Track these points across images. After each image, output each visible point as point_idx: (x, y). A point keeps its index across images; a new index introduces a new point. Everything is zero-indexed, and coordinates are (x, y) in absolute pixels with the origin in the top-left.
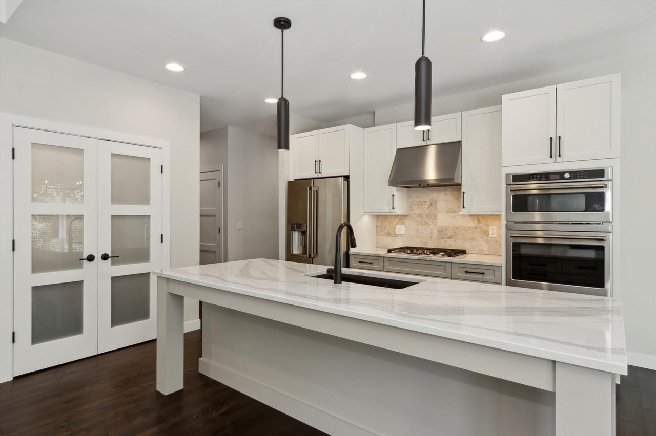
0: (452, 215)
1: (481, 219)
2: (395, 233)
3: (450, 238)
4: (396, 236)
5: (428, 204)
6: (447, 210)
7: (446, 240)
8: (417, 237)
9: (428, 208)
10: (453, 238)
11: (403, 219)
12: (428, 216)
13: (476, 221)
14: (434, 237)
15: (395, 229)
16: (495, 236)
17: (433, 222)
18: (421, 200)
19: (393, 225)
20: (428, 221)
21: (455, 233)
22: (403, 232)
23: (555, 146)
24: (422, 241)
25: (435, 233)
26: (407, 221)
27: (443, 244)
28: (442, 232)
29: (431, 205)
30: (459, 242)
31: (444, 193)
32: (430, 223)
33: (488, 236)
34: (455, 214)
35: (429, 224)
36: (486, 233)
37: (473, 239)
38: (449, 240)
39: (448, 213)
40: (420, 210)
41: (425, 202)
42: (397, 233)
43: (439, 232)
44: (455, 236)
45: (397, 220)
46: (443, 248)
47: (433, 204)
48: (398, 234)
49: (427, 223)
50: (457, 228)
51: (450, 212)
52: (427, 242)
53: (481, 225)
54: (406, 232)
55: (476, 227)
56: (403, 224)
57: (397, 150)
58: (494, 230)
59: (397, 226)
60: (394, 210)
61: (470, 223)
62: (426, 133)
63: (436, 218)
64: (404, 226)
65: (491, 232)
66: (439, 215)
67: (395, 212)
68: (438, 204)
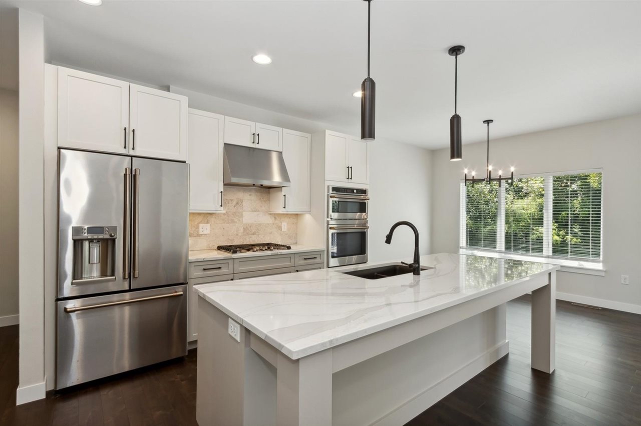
0: (255, 213)
1: (277, 217)
2: (198, 232)
3: (254, 234)
4: (199, 236)
5: (235, 203)
6: (251, 209)
7: (251, 236)
8: (224, 236)
9: (234, 207)
10: (257, 233)
11: (207, 217)
12: (235, 214)
13: (274, 219)
14: (240, 234)
15: (198, 228)
16: (286, 229)
17: (239, 220)
18: (227, 198)
19: (196, 223)
20: (234, 219)
21: (258, 229)
22: (208, 232)
23: (350, 169)
24: (228, 239)
25: (241, 230)
26: (212, 219)
27: (248, 240)
28: (247, 229)
29: (237, 203)
30: (261, 237)
31: (249, 193)
32: (236, 220)
33: (281, 230)
34: (258, 213)
35: (235, 222)
36: (280, 228)
37: (271, 233)
38: (253, 236)
39: (252, 211)
40: (227, 208)
41: (232, 200)
42: (201, 233)
43: (245, 229)
44: (258, 232)
45: (200, 218)
46: (248, 244)
47: (239, 203)
48: (203, 233)
49: (233, 221)
50: (260, 225)
51: (255, 211)
52: (233, 240)
53: (277, 221)
54: (211, 231)
55: (273, 224)
56: (208, 223)
57: (225, 144)
58: (285, 226)
59: (201, 225)
60: (222, 208)
61: (268, 220)
62: (256, 136)
63: (242, 216)
64: (209, 225)
65: (283, 227)
66: (244, 213)
67: (222, 210)
68: (244, 204)
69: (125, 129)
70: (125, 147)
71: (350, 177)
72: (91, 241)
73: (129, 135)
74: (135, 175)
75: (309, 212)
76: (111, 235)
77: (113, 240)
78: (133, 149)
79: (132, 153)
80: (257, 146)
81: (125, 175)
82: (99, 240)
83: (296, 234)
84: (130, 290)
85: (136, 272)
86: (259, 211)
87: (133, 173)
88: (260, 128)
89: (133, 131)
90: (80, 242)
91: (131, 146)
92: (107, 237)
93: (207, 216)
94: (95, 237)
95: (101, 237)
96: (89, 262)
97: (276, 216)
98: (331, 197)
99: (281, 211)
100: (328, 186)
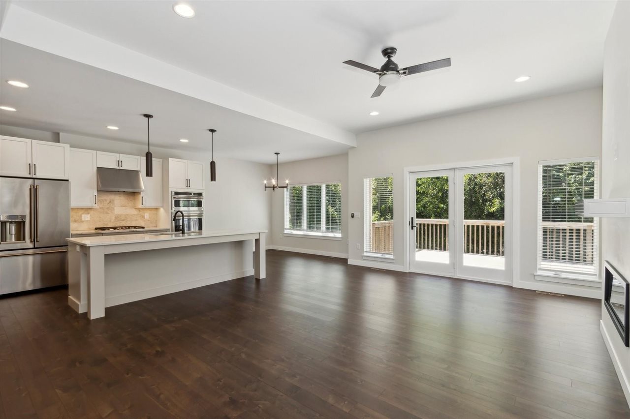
0: (124, 208)
2: (81, 219)
3: (123, 220)
4: (82, 222)
5: (108, 202)
6: (121, 205)
8: (100, 221)
9: (108, 204)
12: (108, 208)
13: (138, 211)
14: (112, 221)
15: (81, 217)
16: (148, 218)
17: (112, 212)
18: (103, 199)
19: (79, 214)
20: (108, 211)
21: (126, 218)
22: (88, 219)
23: (188, 181)
25: (113, 218)
26: (92, 212)
28: (117, 218)
29: (110, 202)
35: (108, 213)
36: (143, 217)
37: (136, 220)
38: (122, 222)
39: (121, 207)
40: (101, 205)
41: (106, 200)
42: (83, 220)
43: (116, 218)
45: (83, 211)
50: (127, 215)
51: (123, 206)
53: (141, 213)
54: (90, 219)
55: (138, 214)
56: (88, 214)
57: (98, 167)
58: (147, 215)
59: (83, 215)
60: (96, 205)
61: (135, 212)
62: (119, 162)
63: (114, 209)
64: (89, 215)
65: (146, 216)
66: (115, 208)
67: (96, 206)
68: (115, 202)
69: (30, 164)
70: (30, 174)
71: (188, 185)
72: (11, 223)
73: (32, 167)
74: (36, 189)
75: (163, 207)
76: (22, 220)
77: (24, 223)
78: (35, 174)
79: (34, 176)
80: (121, 168)
81: (30, 189)
82: (15, 222)
83: (156, 221)
84: (34, 248)
85: (38, 238)
86: (126, 206)
87: (35, 188)
88: (122, 157)
89: (35, 165)
90: (4, 223)
91: (34, 173)
92: (21, 220)
93: (88, 210)
94: (13, 220)
95: (17, 220)
96: (10, 234)
97: (139, 209)
98: (174, 198)
99: (140, 206)
100: (172, 192)
